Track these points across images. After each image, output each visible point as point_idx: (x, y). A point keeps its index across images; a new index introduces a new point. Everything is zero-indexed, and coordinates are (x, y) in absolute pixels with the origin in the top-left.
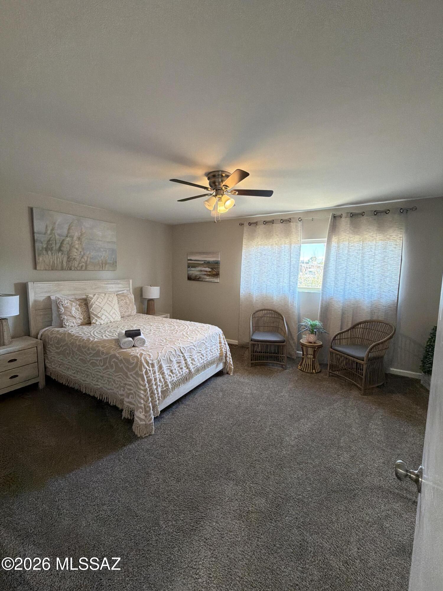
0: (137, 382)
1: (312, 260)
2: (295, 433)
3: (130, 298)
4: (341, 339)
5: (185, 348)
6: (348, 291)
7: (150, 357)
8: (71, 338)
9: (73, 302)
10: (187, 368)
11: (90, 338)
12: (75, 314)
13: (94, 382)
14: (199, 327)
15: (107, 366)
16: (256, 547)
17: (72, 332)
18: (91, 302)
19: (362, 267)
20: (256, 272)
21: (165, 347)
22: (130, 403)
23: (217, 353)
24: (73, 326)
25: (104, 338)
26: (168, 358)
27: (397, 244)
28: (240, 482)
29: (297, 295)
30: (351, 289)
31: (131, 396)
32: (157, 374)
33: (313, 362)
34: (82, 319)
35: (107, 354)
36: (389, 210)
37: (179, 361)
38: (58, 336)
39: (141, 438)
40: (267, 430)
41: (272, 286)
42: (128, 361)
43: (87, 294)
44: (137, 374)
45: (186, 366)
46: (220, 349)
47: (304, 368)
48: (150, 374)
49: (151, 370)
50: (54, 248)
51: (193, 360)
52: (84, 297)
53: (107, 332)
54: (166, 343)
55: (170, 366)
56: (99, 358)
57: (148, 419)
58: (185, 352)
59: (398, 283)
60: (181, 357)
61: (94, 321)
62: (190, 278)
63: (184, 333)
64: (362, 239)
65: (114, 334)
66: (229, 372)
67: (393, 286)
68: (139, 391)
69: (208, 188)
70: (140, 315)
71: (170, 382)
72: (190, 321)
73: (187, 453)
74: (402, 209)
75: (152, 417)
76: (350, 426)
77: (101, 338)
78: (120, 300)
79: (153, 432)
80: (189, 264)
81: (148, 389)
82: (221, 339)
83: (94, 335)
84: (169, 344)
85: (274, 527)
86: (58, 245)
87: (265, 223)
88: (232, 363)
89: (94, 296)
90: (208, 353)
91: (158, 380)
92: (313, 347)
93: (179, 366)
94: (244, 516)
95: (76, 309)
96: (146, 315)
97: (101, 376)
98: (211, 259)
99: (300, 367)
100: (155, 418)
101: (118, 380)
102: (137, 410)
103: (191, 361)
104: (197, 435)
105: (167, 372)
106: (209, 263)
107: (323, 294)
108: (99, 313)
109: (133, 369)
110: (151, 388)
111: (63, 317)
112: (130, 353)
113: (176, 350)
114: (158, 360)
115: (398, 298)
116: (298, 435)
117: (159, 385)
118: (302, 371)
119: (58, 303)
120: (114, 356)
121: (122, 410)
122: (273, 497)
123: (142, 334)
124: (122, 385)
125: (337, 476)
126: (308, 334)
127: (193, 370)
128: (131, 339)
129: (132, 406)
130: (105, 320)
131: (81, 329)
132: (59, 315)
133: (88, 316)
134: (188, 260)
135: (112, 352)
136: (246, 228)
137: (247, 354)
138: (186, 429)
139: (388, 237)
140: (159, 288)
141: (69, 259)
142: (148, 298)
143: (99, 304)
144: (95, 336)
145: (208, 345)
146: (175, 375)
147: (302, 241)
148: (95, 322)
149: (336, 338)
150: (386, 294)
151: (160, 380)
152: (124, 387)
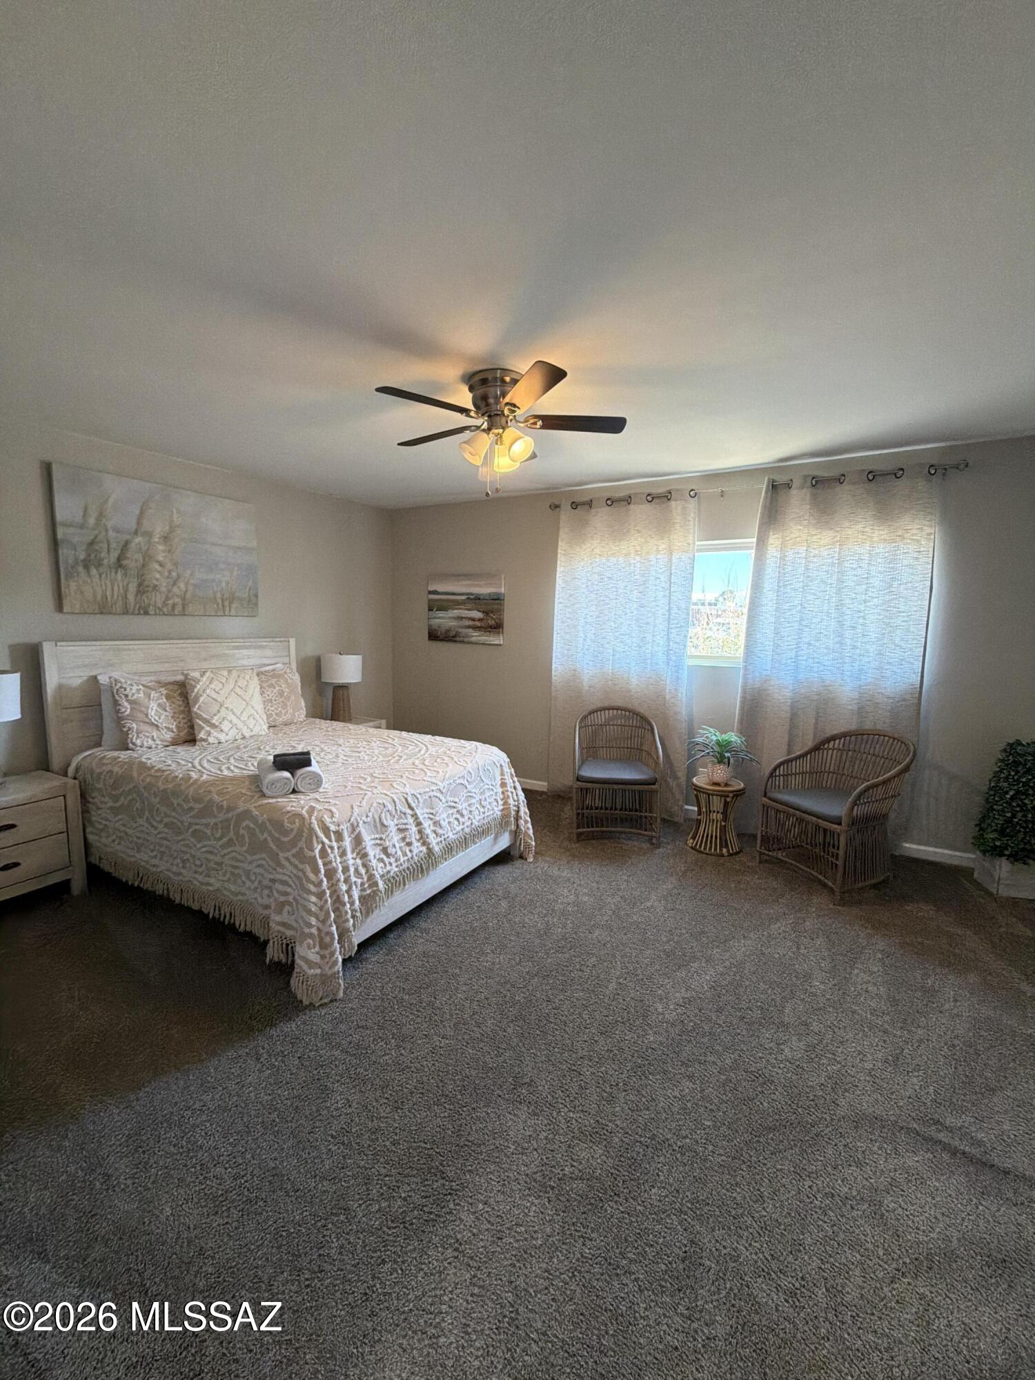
0: (300, 874)
1: (725, 599)
2: (677, 995)
3: (290, 681)
4: (787, 775)
5: (419, 796)
6: (804, 662)
7: (332, 817)
8: (145, 774)
9: (153, 689)
10: (424, 844)
11: (191, 773)
12: (157, 718)
13: (200, 878)
14: (453, 749)
15: (231, 840)
16: (578, 1260)
17: (150, 759)
18: (196, 690)
19: (839, 605)
20: (590, 620)
21: (369, 793)
22: (284, 924)
23: (496, 809)
24: (154, 746)
25: (226, 773)
26: (378, 820)
27: (922, 549)
28: (545, 1109)
29: (686, 672)
30: (813, 658)
31: (287, 908)
32: (350, 855)
33: (723, 829)
34: (175, 730)
35: (229, 809)
36: (902, 469)
37: (404, 826)
38: (116, 769)
39: (311, 1006)
40: (610, 988)
41: (628, 653)
42: (278, 825)
43: (186, 672)
44: (300, 856)
45: (420, 839)
46: (502, 800)
47: (701, 844)
48: (332, 856)
49: (336, 848)
50: (105, 561)
51: (436, 823)
52: (180, 678)
53: (232, 761)
54: (372, 784)
55: (381, 839)
56: (212, 821)
57: (328, 963)
58: (417, 806)
59: (923, 643)
60: (409, 817)
61: (202, 735)
62: (433, 636)
63: (417, 762)
64: (838, 539)
65: (250, 764)
66: (525, 854)
67: (911, 649)
68: (305, 895)
69: (470, 410)
70: (314, 723)
71: (382, 876)
72: (433, 735)
73: (419, 1042)
74: (932, 466)
75: (337, 958)
76: (807, 977)
77: (219, 772)
78: (264, 685)
79: (341, 994)
80: (430, 601)
81: (328, 892)
82: (506, 777)
83: (202, 766)
84: (379, 788)
85: (623, 1212)
86: (114, 555)
87: (611, 502)
88: (531, 832)
89: (202, 676)
90: (473, 809)
91: (352, 870)
92: (723, 795)
93: (404, 839)
94: (553, 1188)
95: (159, 705)
96: (328, 721)
97: (217, 863)
98: (484, 590)
99: (691, 841)
100: (344, 961)
101: (258, 870)
102: (301, 943)
103: (432, 828)
104: (444, 999)
105: (373, 852)
106: (479, 599)
107: (746, 668)
108: (215, 715)
109: (294, 843)
110: (335, 891)
111: (128, 725)
112: (285, 807)
113: (396, 799)
114: (352, 825)
115: (922, 676)
116: (683, 998)
117: (355, 882)
118: (696, 850)
119: (115, 691)
120: (247, 814)
121: (266, 942)
122: (623, 1142)
123: (313, 762)
124: (266, 882)
125: (774, 1094)
126: (710, 765)
127: (437, 849)
128: (286, 774)
129: (289, 933)
130: (230, 734)
131: (171, 753)
132: (119, 720)
133: (189, 723)
134: (430, 593)
135: (242, 807)
136: (566, 514)
137: (569, 812)
138: (418, 985)
139: (900, 534)
140: (360, 657)
141: (142, 589)
142: (334, 681)
143: (214, 695)
144: (204, 768)
145: (474, 791)
146: (392, 860)
147: (698, 545)
148: (204, 737)
149: (777, 774)
150: (895, 669)
151: (356, 870)
152: (270, 888)
